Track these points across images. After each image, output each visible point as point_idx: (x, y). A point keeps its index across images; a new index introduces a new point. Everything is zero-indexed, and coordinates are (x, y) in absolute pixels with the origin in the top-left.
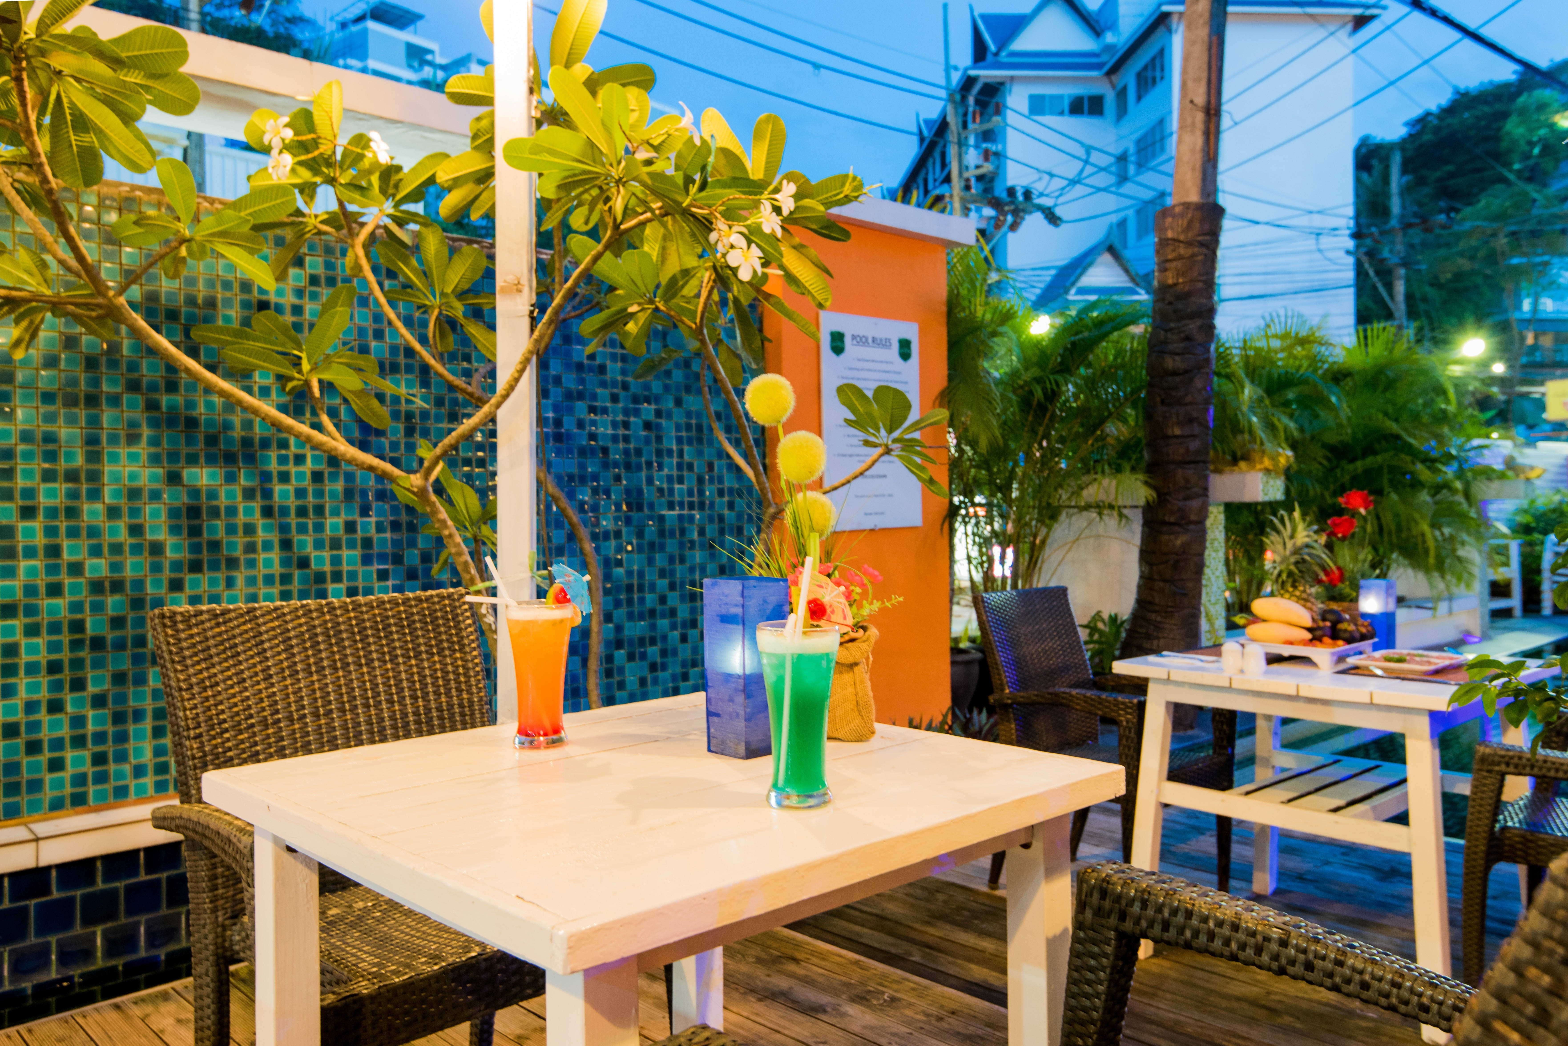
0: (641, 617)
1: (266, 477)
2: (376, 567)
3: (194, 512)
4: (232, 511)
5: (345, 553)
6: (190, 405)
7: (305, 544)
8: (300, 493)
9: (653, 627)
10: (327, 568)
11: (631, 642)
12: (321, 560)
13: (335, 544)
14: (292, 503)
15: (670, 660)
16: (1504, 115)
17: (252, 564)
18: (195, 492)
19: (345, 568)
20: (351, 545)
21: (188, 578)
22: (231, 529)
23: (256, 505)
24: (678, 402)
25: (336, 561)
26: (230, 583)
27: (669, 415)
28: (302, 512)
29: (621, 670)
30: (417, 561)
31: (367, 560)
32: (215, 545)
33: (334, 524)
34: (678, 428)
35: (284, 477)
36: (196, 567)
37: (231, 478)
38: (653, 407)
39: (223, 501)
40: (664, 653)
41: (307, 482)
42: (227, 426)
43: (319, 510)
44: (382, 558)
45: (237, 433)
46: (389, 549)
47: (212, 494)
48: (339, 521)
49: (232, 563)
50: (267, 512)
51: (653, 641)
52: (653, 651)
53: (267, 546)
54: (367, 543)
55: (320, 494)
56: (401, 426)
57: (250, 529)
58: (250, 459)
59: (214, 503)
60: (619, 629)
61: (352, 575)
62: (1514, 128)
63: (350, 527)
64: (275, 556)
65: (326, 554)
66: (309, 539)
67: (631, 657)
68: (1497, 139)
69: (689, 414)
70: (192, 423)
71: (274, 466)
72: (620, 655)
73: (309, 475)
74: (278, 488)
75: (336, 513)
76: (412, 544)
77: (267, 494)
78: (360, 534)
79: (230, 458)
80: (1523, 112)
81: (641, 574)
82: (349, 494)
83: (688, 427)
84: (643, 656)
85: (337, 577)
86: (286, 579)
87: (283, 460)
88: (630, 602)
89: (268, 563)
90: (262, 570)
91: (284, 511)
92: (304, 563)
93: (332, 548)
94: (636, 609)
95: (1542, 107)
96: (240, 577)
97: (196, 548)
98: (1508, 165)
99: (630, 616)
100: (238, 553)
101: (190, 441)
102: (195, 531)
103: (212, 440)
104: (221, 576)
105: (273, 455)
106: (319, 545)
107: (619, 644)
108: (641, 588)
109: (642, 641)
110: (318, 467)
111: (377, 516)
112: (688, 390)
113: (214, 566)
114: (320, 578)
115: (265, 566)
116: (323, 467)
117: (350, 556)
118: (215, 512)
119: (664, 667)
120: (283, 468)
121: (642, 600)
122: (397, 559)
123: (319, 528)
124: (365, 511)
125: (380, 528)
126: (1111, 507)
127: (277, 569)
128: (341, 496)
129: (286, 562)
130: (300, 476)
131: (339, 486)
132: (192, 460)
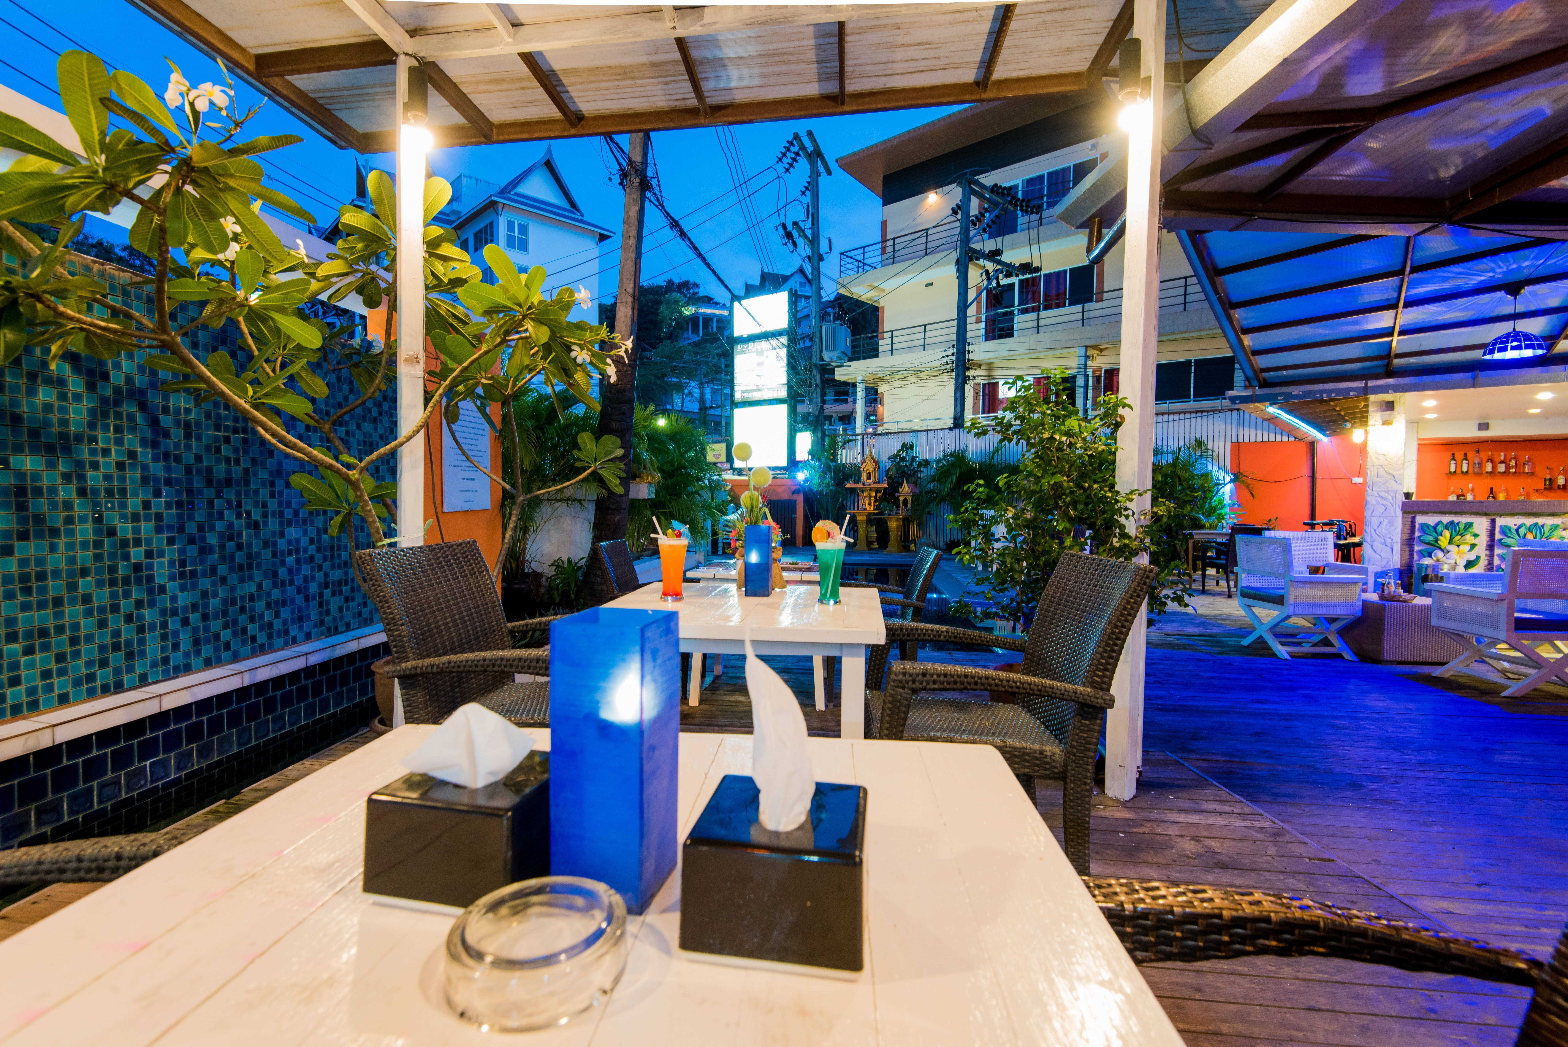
0: (339, 568)
1: (80, 464)
2: (166, 535)
3: (21, 491)
4: (53, 490)
5: (143, 525)
6: (15, 403)
7: (113, 517)
8: (108, 478)
9: (346, 573)
10: (130, 536)
11: (333, 583)
12: (125, 530)
13: (136, 518)
14: (102, 485)
15: (356, 594)
16: (660, 303)
17: (71, 533)
18: (21, 475)
19: (143, 536)
20: (147, 519)
21: (17, 545)
22: (53, 505)
23: (73, 487)
24: (359, 427)
25: (137, 530)
26: (53, 548)
27: (354, 436)
28: (110, 492)
29: (328, 602)
30: (194, 530)
31: (159, 530)
32: (39, 519)
33: (134, 503)
34: (359, 443)
35: (95, 466)
36: (24, 536)
37: (52, 465)
38: (344, 429)
39: (45, 482)
40: (353, 590)
41: (113, 470)
42: (47, 424)
43: (123, 491)
44: (170, 528)
45: (56, 429)
46: (174, 522)
47: (36, 477)
48: (138, 500)
49: (54, 532)
50: (82, 492)
51: (346, 583)
52: (346, 589)
53: (83, 520)
54: (159, 517)
55: (123, 479)
56: (181, 432)
57: (68, 506)
58: (67, 450)
59: (38, 484)
60: (326, 575)
61: (149, 541)
62: (663, 310)
63: (146, 505)
64: (89, 527)
65: (129, 525)
66: (116, 514)
67: (333, 594)
68: (657, 315)
69: (365, 435)
70: (17, 419)
71: (86, 457)
72: (327, 592)
73: (114, 463)
74: (90, 474)
75: (135, 494)
76: (191, 518)
77: (82, 477)
78: (153, 510)
79: (50, 449)
80: (668, 303)
81: (339, 539)
82: (145, 480)
83: (365, 443)
84: (341, 592)
85: (137, 542)
86: (98, 544)
87: (93, 452)
88: (332, 556)
89: (83, 532)
90: (79, 538)
91: (95, 492)
92: (112, 532)
93: (133, 521)
94: (336, 561)
95: (676, 302)
96: (61, 543)
97: (23, 521)
98: (661, 329)
99: (333, 567)
100: (59, 524)
101: (15, 433)
102: (21, 507)
103: (34, 433)
104: (45, 543)
105: (85, 448)
106: (123, 517)
107: (326, 586)
108: (339, 548)
109: (340, 583)
110: (121, 459)
111: (166, 497)
112: (364, 419)
113: (40, 535)
114: (124, 543)
115: (81, 535)
116: (124, 459)
117: (146, 527)
118: (38, 492)
119: (353, 599)
120: (93, 459)
121: (339, 556)
122: (181, 530)
123: (123, 505)
124: (157, 494)
125: (168, 506)
126: (575, 500)
127: (91, 537)
128: (139, 482)
129: (97, 532)
130: (107, 464)
131: (137, 474)
132: (18, 449)
